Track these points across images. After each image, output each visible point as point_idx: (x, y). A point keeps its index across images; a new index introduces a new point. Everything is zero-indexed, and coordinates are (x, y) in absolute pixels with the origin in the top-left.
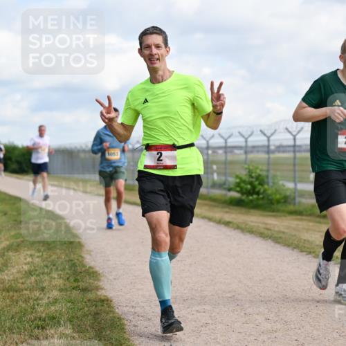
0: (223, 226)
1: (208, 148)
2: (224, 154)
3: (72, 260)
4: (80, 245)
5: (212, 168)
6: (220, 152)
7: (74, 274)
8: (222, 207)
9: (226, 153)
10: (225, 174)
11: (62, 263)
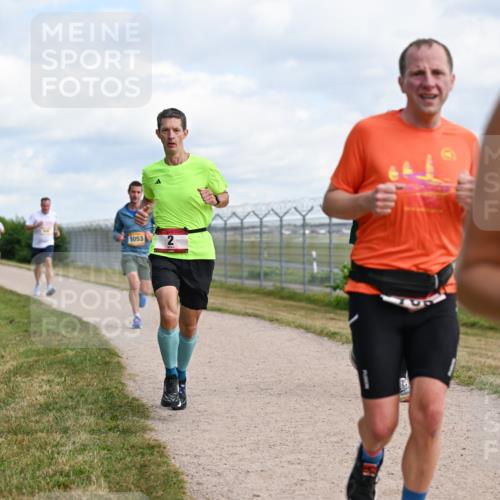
0: (326, 338)
1: (304, 226)
2: (328, 235)
3: (108, 389)
4: (120, 367)
5: (311, 255)
6: (323, 231)
7: (110, 408)
8: (326, 312)
9: (330, 232)
10: (329, 264)
11: (93, 393)
